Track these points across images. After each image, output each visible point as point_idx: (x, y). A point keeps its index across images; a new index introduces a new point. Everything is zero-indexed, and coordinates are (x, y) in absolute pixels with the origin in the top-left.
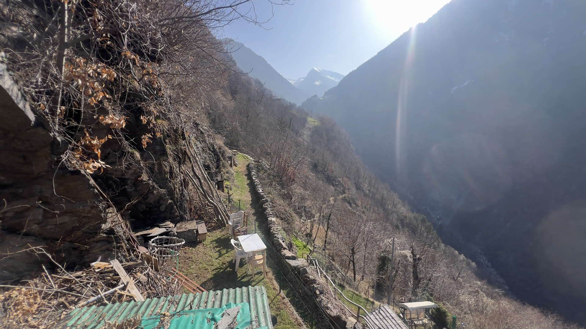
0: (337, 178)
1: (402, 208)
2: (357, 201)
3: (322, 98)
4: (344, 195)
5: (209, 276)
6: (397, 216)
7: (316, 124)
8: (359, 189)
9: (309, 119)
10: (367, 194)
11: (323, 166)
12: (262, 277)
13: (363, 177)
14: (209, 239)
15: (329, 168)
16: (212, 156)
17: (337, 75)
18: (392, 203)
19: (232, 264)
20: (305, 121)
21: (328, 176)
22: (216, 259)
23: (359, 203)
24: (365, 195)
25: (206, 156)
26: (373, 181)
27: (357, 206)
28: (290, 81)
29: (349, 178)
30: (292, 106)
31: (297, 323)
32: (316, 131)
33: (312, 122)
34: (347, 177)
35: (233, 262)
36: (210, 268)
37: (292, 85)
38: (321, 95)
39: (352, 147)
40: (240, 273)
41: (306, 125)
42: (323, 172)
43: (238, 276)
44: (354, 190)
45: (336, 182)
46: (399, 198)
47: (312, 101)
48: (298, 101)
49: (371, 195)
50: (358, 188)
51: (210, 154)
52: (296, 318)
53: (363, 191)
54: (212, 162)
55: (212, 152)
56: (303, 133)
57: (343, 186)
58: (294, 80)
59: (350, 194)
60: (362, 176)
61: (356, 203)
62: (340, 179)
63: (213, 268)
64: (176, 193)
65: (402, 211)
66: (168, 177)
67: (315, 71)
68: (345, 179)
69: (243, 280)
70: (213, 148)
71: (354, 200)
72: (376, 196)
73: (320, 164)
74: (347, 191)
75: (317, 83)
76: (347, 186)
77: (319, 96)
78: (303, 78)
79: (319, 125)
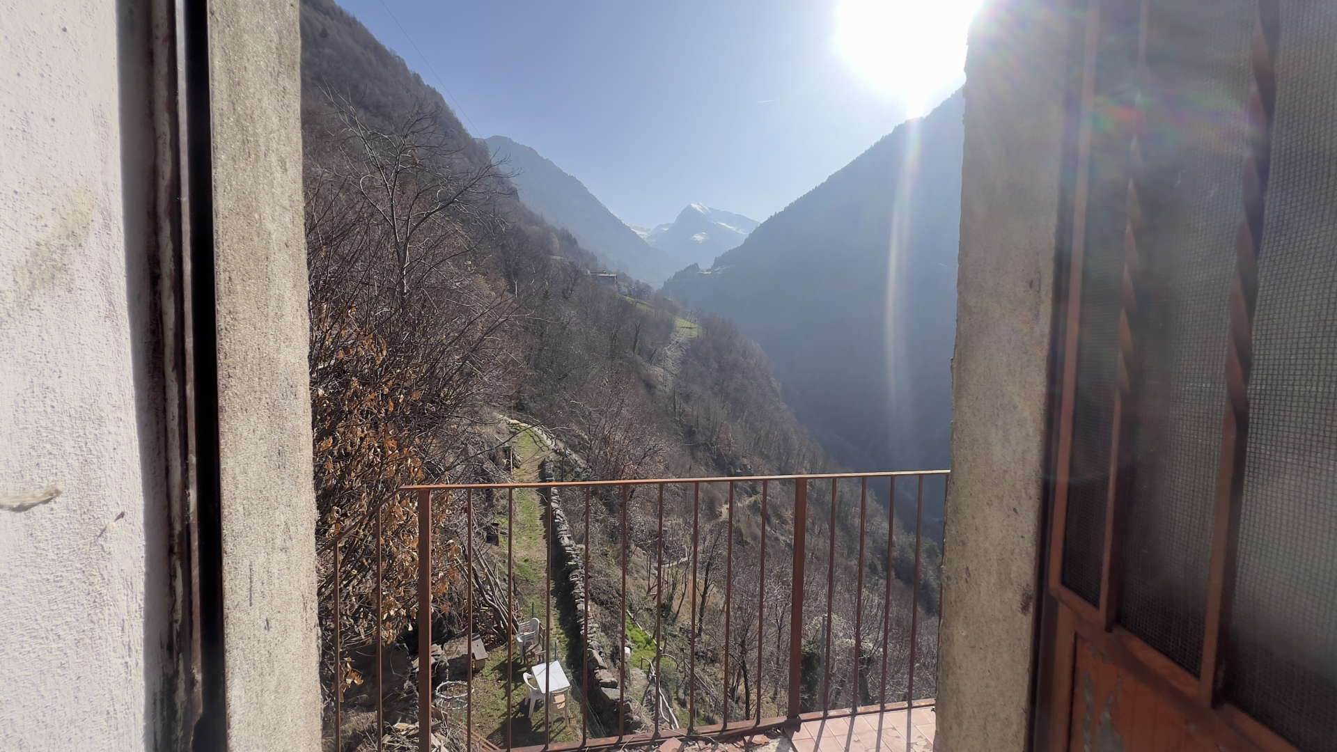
0: (738, 459)
1: (884, 524)
2: (784, 510)
3: (707, 271)
4: (753, 498)
5: (496, 726)
6: (874, 542)
7: (695, 333)
9: (680, 322)
11: (708, 434)
12: (563, 725)
14: (489, 665)
15: (721, 436)
17: (741, 220)
19: (524, 707)
20: (670, 327)
22: (502, 699)
23: (788, 514)
26: (820, 464)
27: (783, 522)
29: (767, 457)
30: (641, 292)
33: (686, 328)
34: (761, 454)
35: (526, 704)
36: (496, 714)
37: (641, 239)
38: (706, 266)
39: (775, 384)
40: (536, 718)
41: (672, 335)
42: (707, 446)
43: (533, 724)
45: (735, 468)
46: (878, 501)
47: (687, 278)
49: (814, 497)
56: (666, 354)
61: (781, 514)
62: (745, 461)
63: (499, 713)
65: (884, 531)
67: (695, 210)
68: (758, 459)
69: (539, 730)
71: (775, 508)
73: (700, 428)
74: (760, 488)
75: (699, 238)
77: (701, 267)
78: (667, 225)
79: (700, 336)
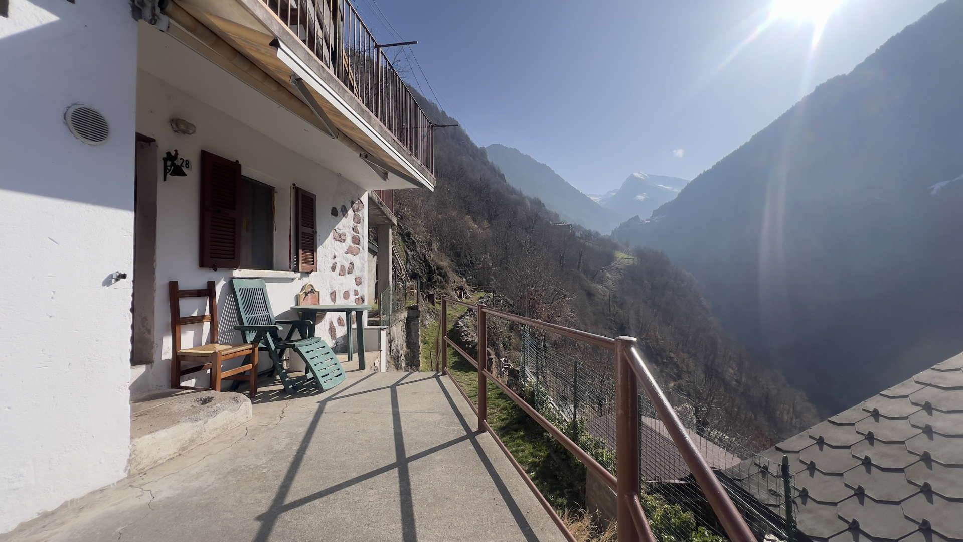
0: (666, 352)
3: (647, 220)
8: (714, 375)
9: (620, 255)
10: (732, 388)
11: (638, 331)
13: (725, 356)
15: (650, 333)
16: (423, 266)
20: (610, 258)
21: (647, 348)
24: (729, 388)
32: (630, 274)
37: (596, 203)
38: (645, 216)
41: (613, 264)
45: (662, 358)
47: (630, 226)
49: (741, 389)
53: (724, 381)
56: (607, 276)
58: (600, 195)
67: (637, 178)
68: (682, 354)
70: (425, 257)
72: (753, 392)
73: (630, 325)
75: (641, 197)
77: (642, 218)
78: (614, 191)
79: (636, 264)
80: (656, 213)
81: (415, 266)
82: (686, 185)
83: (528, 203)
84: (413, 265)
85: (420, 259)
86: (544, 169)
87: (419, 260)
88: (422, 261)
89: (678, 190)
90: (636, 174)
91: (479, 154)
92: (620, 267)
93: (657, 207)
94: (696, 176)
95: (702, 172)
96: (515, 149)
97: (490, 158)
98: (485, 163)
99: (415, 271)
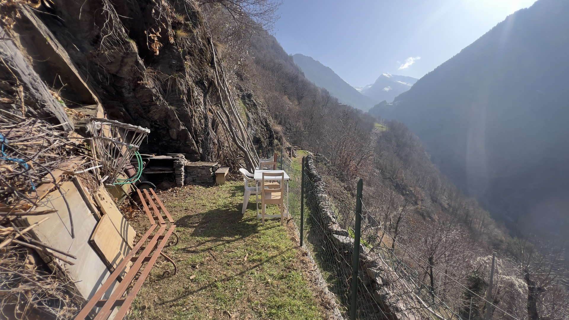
0: (408, 187)
1: (496, 230)
2: (433, 215)
3: (391, 103)
4: (416, 207)
7: (384, 129)
8: (436, 202)
9: (377, 125)
10: (446, 209)
11: (391, 173)
12: (278, 224)
13: (441, 189)
14: (228, 185)
15: (398, 175)
16: (265, 131)
17: (409, 79)
18: (481, 222)
20: (372, 127)
21: (397, 184)
23: (436, 217)
24: (444, 209)
25: (257, 128)
26: (454, 195)
27: (433, 220)
28: (357, 89)
29: (423, 188)
30: (358, 112)
31: (320, 300)
32: (384, 136)
33: (379, 127)
34: (420, 187)
37: (359, 92)
39: (427, 155)
40: (248, 215)
41: (373, 130)
42: (391, 179)
44: (428, 202)
45: (406, 191)
46: (491, 217)
47: (381, 107)
48: (365, 108)
49: (451, 210)
50: (434, 200)
51: (262, 128)
52: (322, 292)
53: (441, 204)
54: (264, 137)
55: (265, 126)
56: (370, 138)
57: (415, 196)
58: (362, 88)
59: (423, 206)
60: (440, 187)
61: (432, 216)
62: (411, 189)
64: (193, 122)
65: (496, 234)
66: (185, 99)
67: (385, 76)
68: (418, 189)
69: (247, 223)
70: (266, 122)
71: (428, 213)
72: (459, 212)
74: (420, 202)
75: (387, 89)
76: (420, 196)
77: (388, 102)
78: (370, 85)
79: (387, 130)
80: (396, 99)
81: (257, 130)
82: (417, 81)
83: (320, 90)
84: (255, 130)
85: (262, 123)
86: (328, 70)
87: (260, 124)
88: (264, 125)
89: (410, 85)
90: (385, 74)
91: (289, 59)
92: (378, 132)
93: (397, 96)
94: (424, 76)
95: (427, 73)
96: (310, 57)
97: (295, 62)
98: (292, 65)
99: (257, 136)
